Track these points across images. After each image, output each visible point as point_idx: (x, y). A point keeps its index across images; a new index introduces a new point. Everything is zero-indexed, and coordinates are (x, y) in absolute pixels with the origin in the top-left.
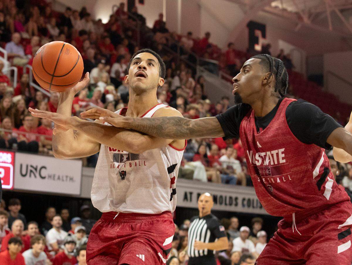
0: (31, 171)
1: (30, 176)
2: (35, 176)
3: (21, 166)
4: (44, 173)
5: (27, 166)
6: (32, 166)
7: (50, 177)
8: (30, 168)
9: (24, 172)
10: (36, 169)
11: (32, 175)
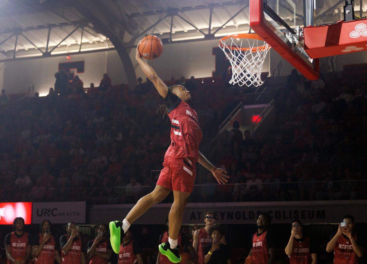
0: (45, 212)
1: (45, 215)
2: (49, 215)
3: (38, 210)
4: (55, 212)
5: (42, 210)
6: (45, 209)
7: (60, 214)
8: (44, 211)
9: (40, 214)
10: (49, 211)
11: (46, 214)
